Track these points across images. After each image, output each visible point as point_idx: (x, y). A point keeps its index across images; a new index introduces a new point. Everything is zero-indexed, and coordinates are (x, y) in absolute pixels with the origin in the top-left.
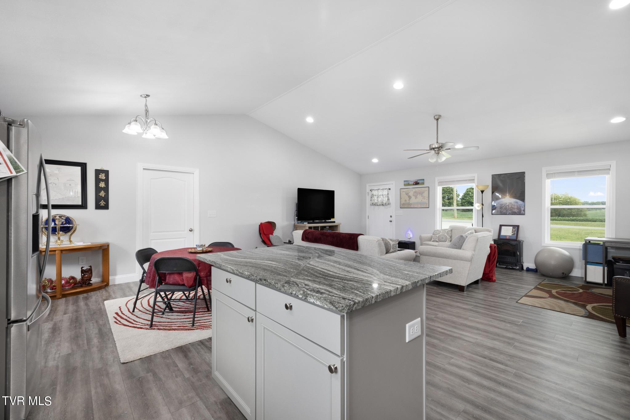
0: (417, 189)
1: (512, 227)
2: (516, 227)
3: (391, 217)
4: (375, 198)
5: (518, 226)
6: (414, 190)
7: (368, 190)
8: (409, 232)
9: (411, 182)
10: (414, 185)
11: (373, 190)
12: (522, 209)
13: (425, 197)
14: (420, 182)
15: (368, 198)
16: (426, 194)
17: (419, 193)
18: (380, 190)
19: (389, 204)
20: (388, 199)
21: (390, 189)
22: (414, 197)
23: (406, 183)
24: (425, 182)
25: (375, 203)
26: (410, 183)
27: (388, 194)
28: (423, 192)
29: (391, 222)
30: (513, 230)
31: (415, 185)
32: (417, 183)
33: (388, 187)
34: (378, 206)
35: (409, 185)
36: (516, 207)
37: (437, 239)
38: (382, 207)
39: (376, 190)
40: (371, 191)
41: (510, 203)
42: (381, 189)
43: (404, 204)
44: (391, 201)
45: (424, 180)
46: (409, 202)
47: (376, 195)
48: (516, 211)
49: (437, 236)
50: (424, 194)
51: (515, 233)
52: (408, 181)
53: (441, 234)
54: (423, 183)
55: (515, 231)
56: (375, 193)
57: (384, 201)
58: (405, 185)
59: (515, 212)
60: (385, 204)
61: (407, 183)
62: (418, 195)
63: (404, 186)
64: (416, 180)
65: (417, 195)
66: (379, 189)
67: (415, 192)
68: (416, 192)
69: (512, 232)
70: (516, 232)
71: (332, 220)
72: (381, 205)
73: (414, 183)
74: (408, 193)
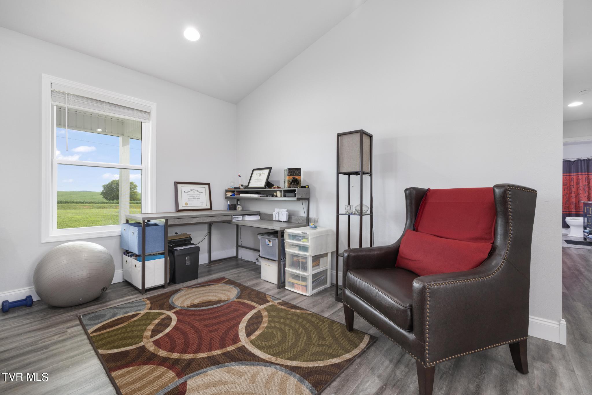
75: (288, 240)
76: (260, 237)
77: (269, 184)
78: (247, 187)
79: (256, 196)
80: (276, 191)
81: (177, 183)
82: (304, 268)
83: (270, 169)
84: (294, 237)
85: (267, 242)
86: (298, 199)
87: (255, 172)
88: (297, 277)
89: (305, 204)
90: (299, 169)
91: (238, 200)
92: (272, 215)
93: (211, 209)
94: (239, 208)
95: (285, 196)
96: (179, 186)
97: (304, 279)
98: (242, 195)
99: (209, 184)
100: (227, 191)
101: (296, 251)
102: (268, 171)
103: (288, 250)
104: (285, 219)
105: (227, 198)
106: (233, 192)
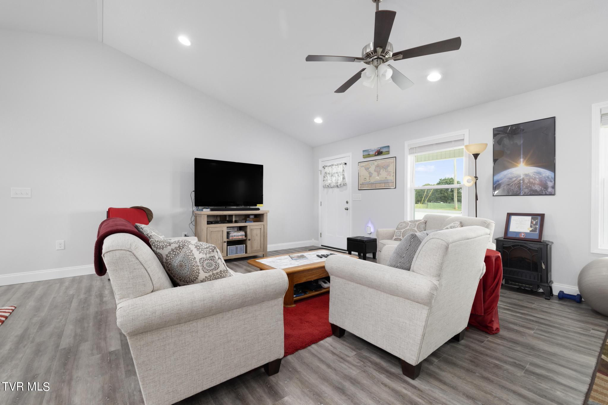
0: (379, 162)
1: (530, 218)
2: (539, 218)
3: (347, 203)
4: (329, 177)
5: (542, 216)
6: (376, 163)
7: (321, 168)
8: (370, 225)
9: (372, 151)
10: (375, 155)
11: (326, 166)
12: (550, 184)
13: (390, 172)
14: (384, 150)
15: (321, 178)
16: (391, 168)
17: (383, 167)
18: (334, 166)
19: (344, 185)
20: (344, 178)
21: (346, 164)
22: (376, 173)
23: (365, 153)
24: (391, 150)
25: (328, 184)
26: (371, 153)
27: (343, 170)
28: (388, 166)
29: (347, 209)
30: (532, 222)
31: (377, 155)
33: (344, 161)
34: (331, 189)
35: (369, 156)
36: (537, 181)
37: (401, 236)
38: (336, 189)
39: (330, 166)
40: (324, 169)
41: (526, 175)
42: (336, 165)
43: (363, 184)
44: (347, 180)
45: (389, 146)
46: (370, 181)
47: (329, 174)
48: (537, 188)
49: (402, 231)
50: (389, 168)
51: (536, 228)
52: (368, 150)
53: (408, 228)
54: (388, 152)
55: (536, 224)
56: (327, 170)
57: (339, 181)
58: (364, 157)
59: (536, 191)
60: (340, 185)
61: (367, 154)
62: (382, 170)
63: (364, 158)
64: (379, 148)
65: (380, 171)
66: (332, 165)
68: (378, 167)
69: (531, 227)
70: (538, 226)
71: (259, 206)
72: (335, 187)
73: (376, 153)
74: (369, 168)
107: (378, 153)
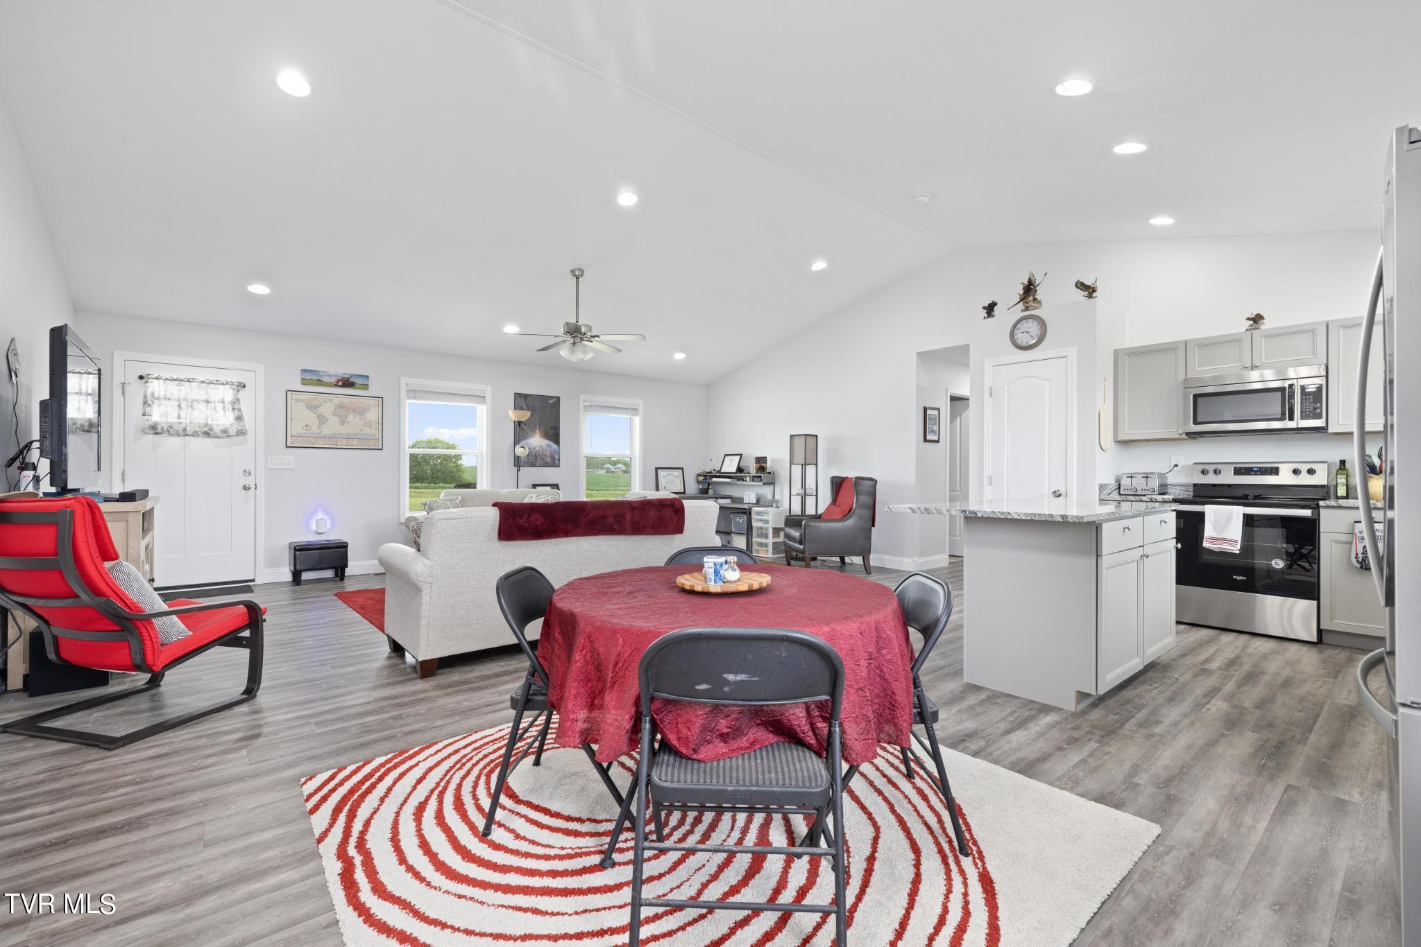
0: (346, 400)
3: (248, 473)
4: (167, 408)
6: (337, 400)
7: (122, 376)
8: (320, 516)
9: (329, 376)
10: (337, 385)
11: (155, 378)
12: (557, 457)
13: (368, 420)
14: (358, 381)
15: (124, 406)
16: (373, 415)
17: (354, 410)
18: (193, 384)
19: (239, 433)
20: (239, 418)
21: (243, 386)
22: (337, 419)
23: (308, 376)
24: (372, 383)
25: (164, 426)
26: (326, 379)
27: (236, 400)
28: (364, 410)
29: (248, 489)
31: (342, 386)
32: (347, 383)
33: (236, 378)
34: (180, 438)
35: (319, 383)
36: (548, 454)
38: (203, 441)
39: (172, 380)
40: (145, 382)
41: (541, 446)
42: (202, 382)
43: (299, 436)
44: (248, 423)
45: (367, 376)
46: (320, 432)
47: (168, 399)
48: (549, 460)
50: (366, 414)
52: (319, 372)
54: (366, 387)
57: (219, 423)
58: (304, 382)
59: (547, 463)
60: (224, 431)
61: (312, 378)
62: (351, 416)
63: (303, 384)
64: (345, 374)
65: (346, 416)
66: (187, 380)
67: (341, 406)
68: (342, 408)
72: (198, 435)
73: (338, 382)
74: (317, 407)
75: (754, 516)
76: (732, 516)
77: (740, 470)
78: (719, 472)
79: (728, 480)
80: (746, 477)
81: (657, 469)
82: (766, 536)
83: (741, 455)
84: (759, 513)
85: (738, 519)
86: (764, 484)
87: (727, 457)
88: (761, 545)
89: (771, 487)
90: (766, 458)
91: (709, 485)
92: (742, 499)
93: (684, 493)
94: (711, 492)
95: (753, 480)
96: (659, 471)
97: (766, 545)
98: (714, 479)
99: (682, 469)
100: (698, 475)
101: (760, 524)
102: (739, 457)
103: (755, 524)
104: (755, 502)
105: (699, 482)
106: (704, 476)
107: (343, 384)
